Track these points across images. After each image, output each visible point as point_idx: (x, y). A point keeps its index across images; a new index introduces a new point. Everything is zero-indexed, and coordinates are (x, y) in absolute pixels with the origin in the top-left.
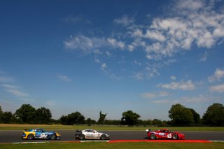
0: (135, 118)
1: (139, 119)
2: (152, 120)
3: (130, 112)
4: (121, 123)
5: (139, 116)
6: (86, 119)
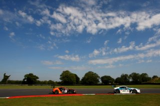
0: (35, 79)
2: (48, 81)
3: (31, 75)
5: (37, 78)
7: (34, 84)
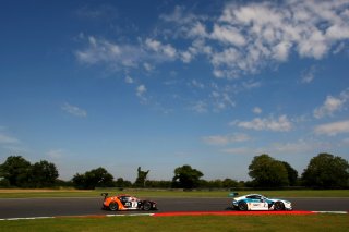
0: (195, 177)
1: (201, 178)
2: (223, 180)
3: (186, 168)
4: (173, 185)
5: (201, 174)
6: (115, 179)
7: (195, 187)
